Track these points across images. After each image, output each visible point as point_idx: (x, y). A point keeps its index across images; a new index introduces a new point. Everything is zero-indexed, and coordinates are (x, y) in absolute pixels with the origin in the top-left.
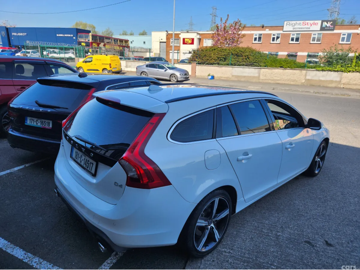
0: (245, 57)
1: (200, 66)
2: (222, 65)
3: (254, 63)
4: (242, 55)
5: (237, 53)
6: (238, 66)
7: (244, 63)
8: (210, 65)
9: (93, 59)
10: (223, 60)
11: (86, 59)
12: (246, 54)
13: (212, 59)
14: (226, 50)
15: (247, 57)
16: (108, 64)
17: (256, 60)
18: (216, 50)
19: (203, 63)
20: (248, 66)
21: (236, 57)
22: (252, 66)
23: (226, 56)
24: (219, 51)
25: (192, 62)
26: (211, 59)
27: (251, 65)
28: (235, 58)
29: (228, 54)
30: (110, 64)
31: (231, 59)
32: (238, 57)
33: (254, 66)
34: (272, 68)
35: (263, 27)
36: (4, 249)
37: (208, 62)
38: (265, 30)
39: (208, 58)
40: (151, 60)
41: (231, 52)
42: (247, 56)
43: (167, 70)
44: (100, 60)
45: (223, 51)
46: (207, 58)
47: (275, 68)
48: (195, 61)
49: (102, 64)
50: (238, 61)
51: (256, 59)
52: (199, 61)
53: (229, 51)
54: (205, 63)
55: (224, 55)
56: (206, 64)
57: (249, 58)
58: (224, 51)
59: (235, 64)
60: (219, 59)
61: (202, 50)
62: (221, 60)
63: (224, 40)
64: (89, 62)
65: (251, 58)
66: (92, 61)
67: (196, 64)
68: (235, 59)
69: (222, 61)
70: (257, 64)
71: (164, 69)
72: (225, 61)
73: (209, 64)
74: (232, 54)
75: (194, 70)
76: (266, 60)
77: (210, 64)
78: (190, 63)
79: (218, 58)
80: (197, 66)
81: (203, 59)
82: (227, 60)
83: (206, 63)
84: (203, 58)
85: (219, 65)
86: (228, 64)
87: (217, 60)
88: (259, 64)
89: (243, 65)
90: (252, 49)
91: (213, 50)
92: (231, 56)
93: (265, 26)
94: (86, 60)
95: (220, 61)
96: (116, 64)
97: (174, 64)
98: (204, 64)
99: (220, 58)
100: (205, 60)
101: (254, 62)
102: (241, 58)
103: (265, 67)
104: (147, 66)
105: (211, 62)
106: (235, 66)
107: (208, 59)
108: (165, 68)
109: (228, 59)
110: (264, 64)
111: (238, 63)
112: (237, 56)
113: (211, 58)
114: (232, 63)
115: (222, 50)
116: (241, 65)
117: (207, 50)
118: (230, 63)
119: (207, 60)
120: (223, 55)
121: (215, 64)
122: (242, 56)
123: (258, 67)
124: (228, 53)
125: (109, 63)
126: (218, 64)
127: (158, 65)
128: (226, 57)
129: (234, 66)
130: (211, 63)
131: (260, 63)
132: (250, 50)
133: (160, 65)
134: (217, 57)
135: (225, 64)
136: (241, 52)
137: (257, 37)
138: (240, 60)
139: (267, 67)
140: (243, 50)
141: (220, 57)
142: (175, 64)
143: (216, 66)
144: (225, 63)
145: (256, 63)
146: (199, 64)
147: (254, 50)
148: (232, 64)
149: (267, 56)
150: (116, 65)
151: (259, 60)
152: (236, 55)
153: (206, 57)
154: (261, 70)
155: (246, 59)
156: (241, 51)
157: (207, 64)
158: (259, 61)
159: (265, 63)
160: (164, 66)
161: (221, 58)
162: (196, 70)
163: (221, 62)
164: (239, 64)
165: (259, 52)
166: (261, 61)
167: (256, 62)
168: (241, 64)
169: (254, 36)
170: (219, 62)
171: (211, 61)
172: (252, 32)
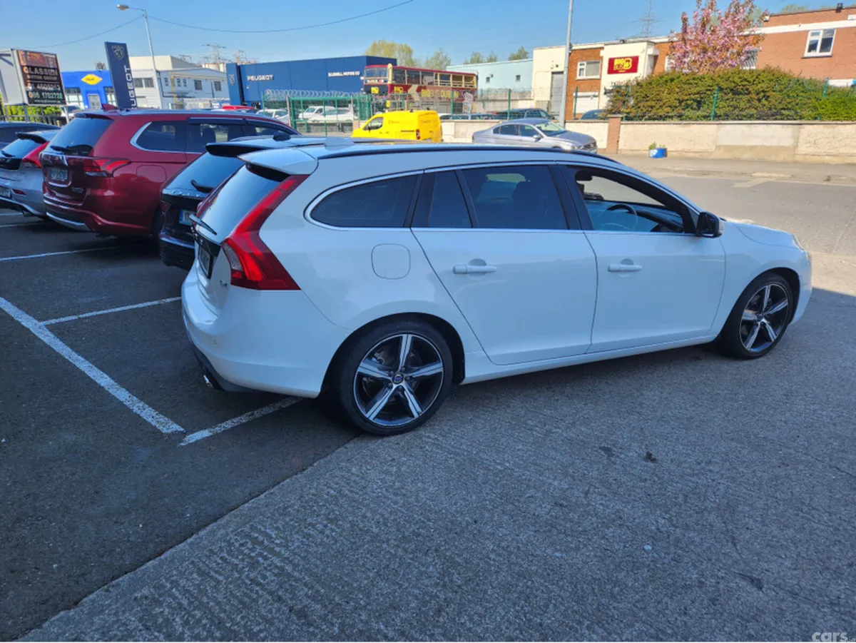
0: (758, 94)
1: (629, 126)
2: (690, 119)
3: (783, 111)
4: (747, 89)
5: (733, 84)
6: (734, 119)
7: (753, 111)
8: (656, 122)
9: (385, 121)
10: (695, 106)
11: (371, 122)
12: (759, 86)
13: (664, 104)
14: (701, 79)
15: (762, 94)
16: (413, 131)
17: (789, 103)
18: (675, 81)
19: (641, 118)
20: (764, 120)
21: (730, 95)
22: (776, 119)
23: (702, 96)
24: (685, 84)
25: (609, 116)
26: (661, 107)
27: (773, 115)
28: (728, 99)
29: (707, 90)
30: (418, 131)
31: (717, 102)
32: (737, 96)
33: (781, 119)
34: (834, 122)
35: (839, 10)
36: (107, 389)
37: (652, 114)
38: (846, 19)
39: (653, 103)
40: (510, 116)
41: (717, 85)
42: (763, 91)
43: (542, 137)
44: (398, 122)
45: (696, 81)
46: (649, 103)
47: (844, 122)
48: (619, 112)
49: (402, 131)
50: (735, 108)
51: (789, 100)
52: (628, 113)
53: (710, 82)
54: (643, 117)
55: (698, 93)
56: (646, 120)
57: (768, 97)
58: (696, 84)
59: (728, 116)
60: (683, 104)
61: (638, 84)
62: (687, 107)
63: (699, 54)
64: (377, 128)
65: (775, 97)
66: (381, 126)
67: (620, 119)
68: (728, 102)
69: (692, 108)
70: (792, 113)
71: (535, 136)
72: (699, 108)
73: (654, 119)
74: (721, 89)
75: (614, 137)
76: (817, 99)
77: (658, 119)
78: (604, 119)
79: (680, 102)
80: (622, 126)
81: (639, 107)
82: (706, 106)
83: (647, 117)
84: (639, 105)
85: (681, 120)
86: (706, 117)
87: (676, 107)
88: (796, 113)
89: (750, 117)
90: (779, 71)
91: (666, 81)
92: (716, 95)
93: (844, 6)
94: (370, 125)
95: (684, 109)
96: (431, 130)
97: (565, 122)
98: (641, 120)
99: (687, 100)
100: (645, 110)
101: (782, 109)
102: (745, 98)
103: (816, 119)
104: (496, 131)
105: (661, 112)
106: (727, 119)
107: (652, 107)
108: (537, 133)
109: (707, 102)
110: (810, 112)
111: (737, 112)
112: (734, 94)
113: (661, 104)
114: (718, 113)
115: (691, 81)
116: (745, 116)
117: (650, 84)
118: (713, 113)
119: (650, 109)
120: (695, 94)
121: (671, 117)
122: (750, 93)
123: (795, 119)
124: (709, 86)
125: (415, 129)
126: (680, 117)
127: (523, 127)
128: (702, 98)
129: (723, 120)
130: (661, 116)
131: (799, 111)
132: (773, 75)
133: (526, 128)
134: (679, 100)
135: (698, 117)
136: (746, 83)
137: (819, 39)
138: (742, 105)
139: (820, 120)
140: (752, 76)
141: (686, 98)
142: (567, 124)
143: (673, 122)
144: (699, 113)
145: (788, 109)
146: (628, 118)
147: (784, 75)
148: (717, 117)
149: (823, 90)
150: (431, 132)
151: (798, 101)
152: (732, 90)
153: (647, 101)
154: (802, 130)
155: (759, 100)
156: (746, 80)
157: (650, 119)
158: (797, 105)
159: (816, 108)
160: (535, 128)
161: (689, 102)
162: (621, 135)
163: (688, 113)
164: (737, 116)
165: (798, 81)
166: (804, 104)
167: (790, 106)
168: (744, 113)
169: (810, 38)
170: (683, 112)
171: (659, 111)
172: (804, 27)
